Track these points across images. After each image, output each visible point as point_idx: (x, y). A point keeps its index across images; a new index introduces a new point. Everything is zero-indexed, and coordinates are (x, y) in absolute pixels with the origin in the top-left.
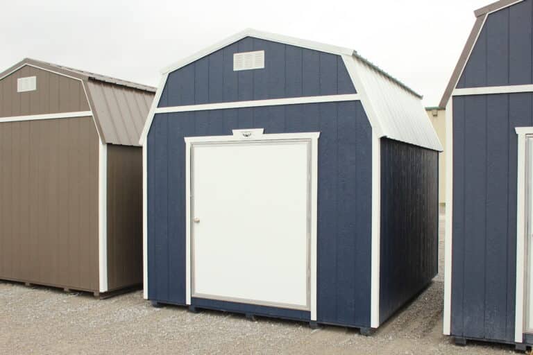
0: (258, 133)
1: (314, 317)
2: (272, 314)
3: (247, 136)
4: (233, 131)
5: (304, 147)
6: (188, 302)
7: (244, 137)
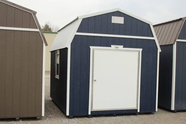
0: (121, 47)
1: (139, 111)
2: (124, 112)
3: (117, 48)
4: (111, 45)
5: (137, 53)
6: (90, 113)
7: (115, 48)
